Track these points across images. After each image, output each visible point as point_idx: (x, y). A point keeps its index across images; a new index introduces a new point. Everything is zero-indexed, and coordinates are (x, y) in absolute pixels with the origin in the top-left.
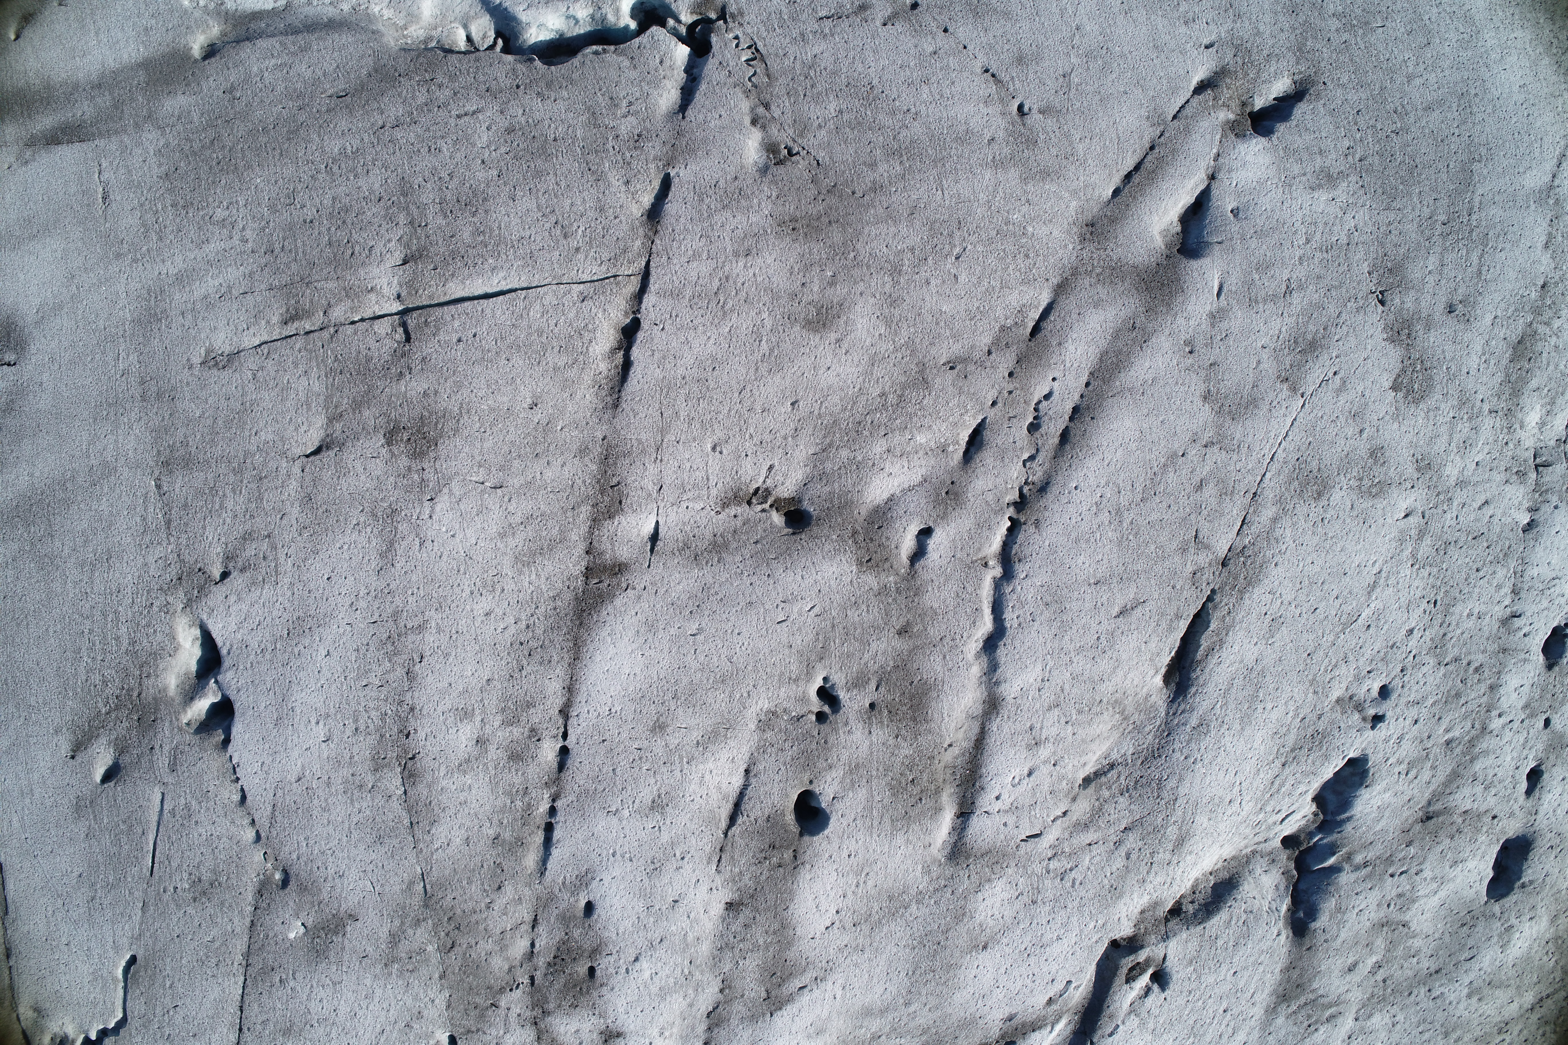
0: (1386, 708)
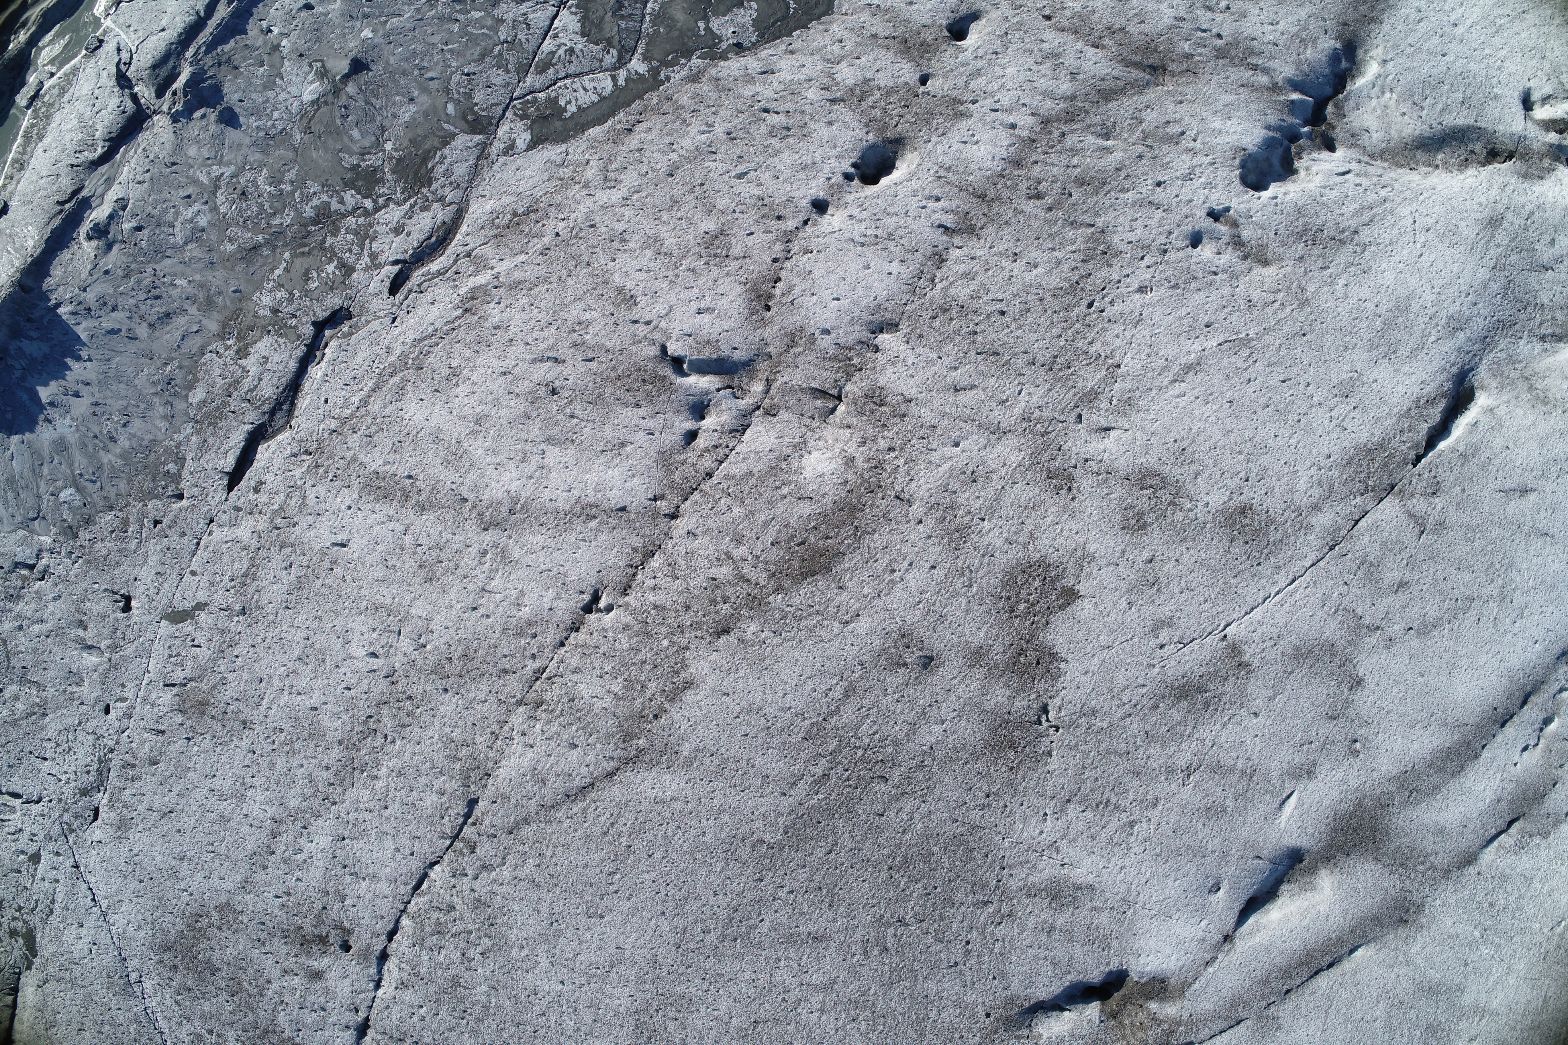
0: (1204, 223)
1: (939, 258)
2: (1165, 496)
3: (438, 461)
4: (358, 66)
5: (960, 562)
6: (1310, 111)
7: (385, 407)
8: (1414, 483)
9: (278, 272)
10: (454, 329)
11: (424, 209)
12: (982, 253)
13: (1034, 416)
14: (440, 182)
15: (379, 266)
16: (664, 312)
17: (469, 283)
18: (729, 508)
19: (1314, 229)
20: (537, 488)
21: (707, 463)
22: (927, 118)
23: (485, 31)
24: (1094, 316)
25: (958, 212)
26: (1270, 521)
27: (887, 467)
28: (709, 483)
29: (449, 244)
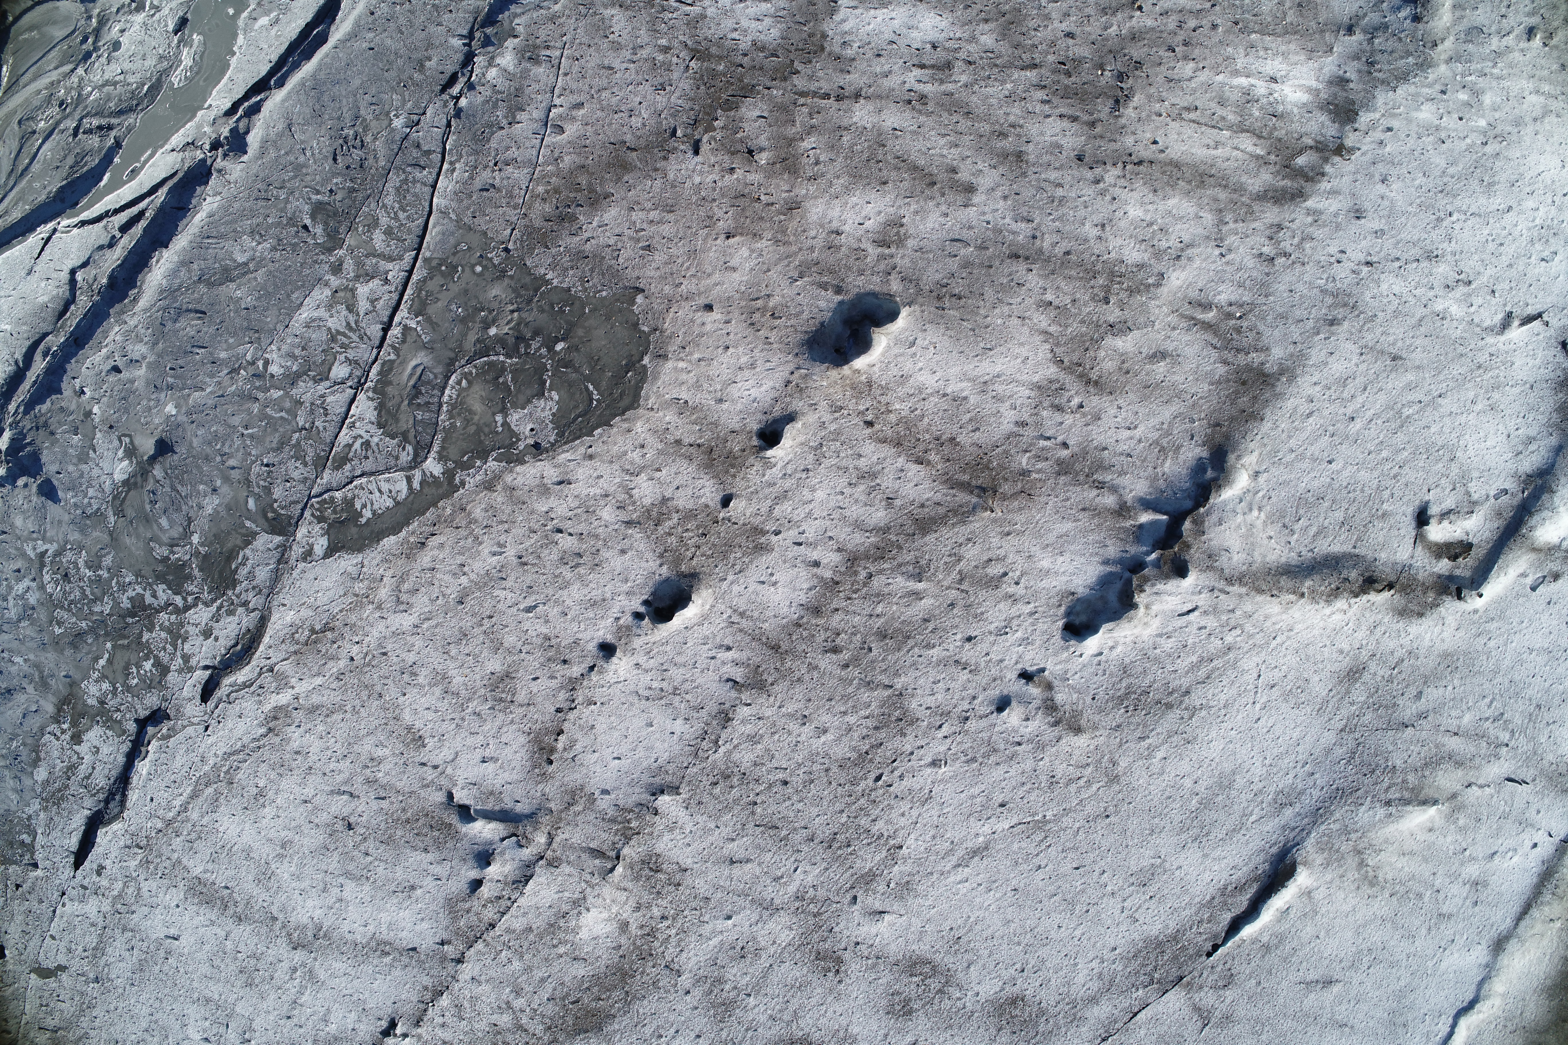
0: (1013, 686)
1: (725, 718)
2: (934, 984)
3: (251, 878)
4: (164, 447)
5: (724, 1034)
6: (1164, 529)
7: (202, 816)
8: (1205, 975)
9: (102, 662)
10: (259, 748)
11: (231, 613)
12: (770, 713)
13: (808, 895)
14: (243, 585)
15: (191, 670)
16: (451, 757)
17: (272, 701)
18: (510, 961)
19: (1139, 691)
20: (337, 919)
21: (489, 914)
22: (724, 551)
23: (283, 414)
24: (881, 791)
25: (749, 665)
26: (1042, 1012)
27: (659, 935)
28: (492, 933)
29: (254, 654)
